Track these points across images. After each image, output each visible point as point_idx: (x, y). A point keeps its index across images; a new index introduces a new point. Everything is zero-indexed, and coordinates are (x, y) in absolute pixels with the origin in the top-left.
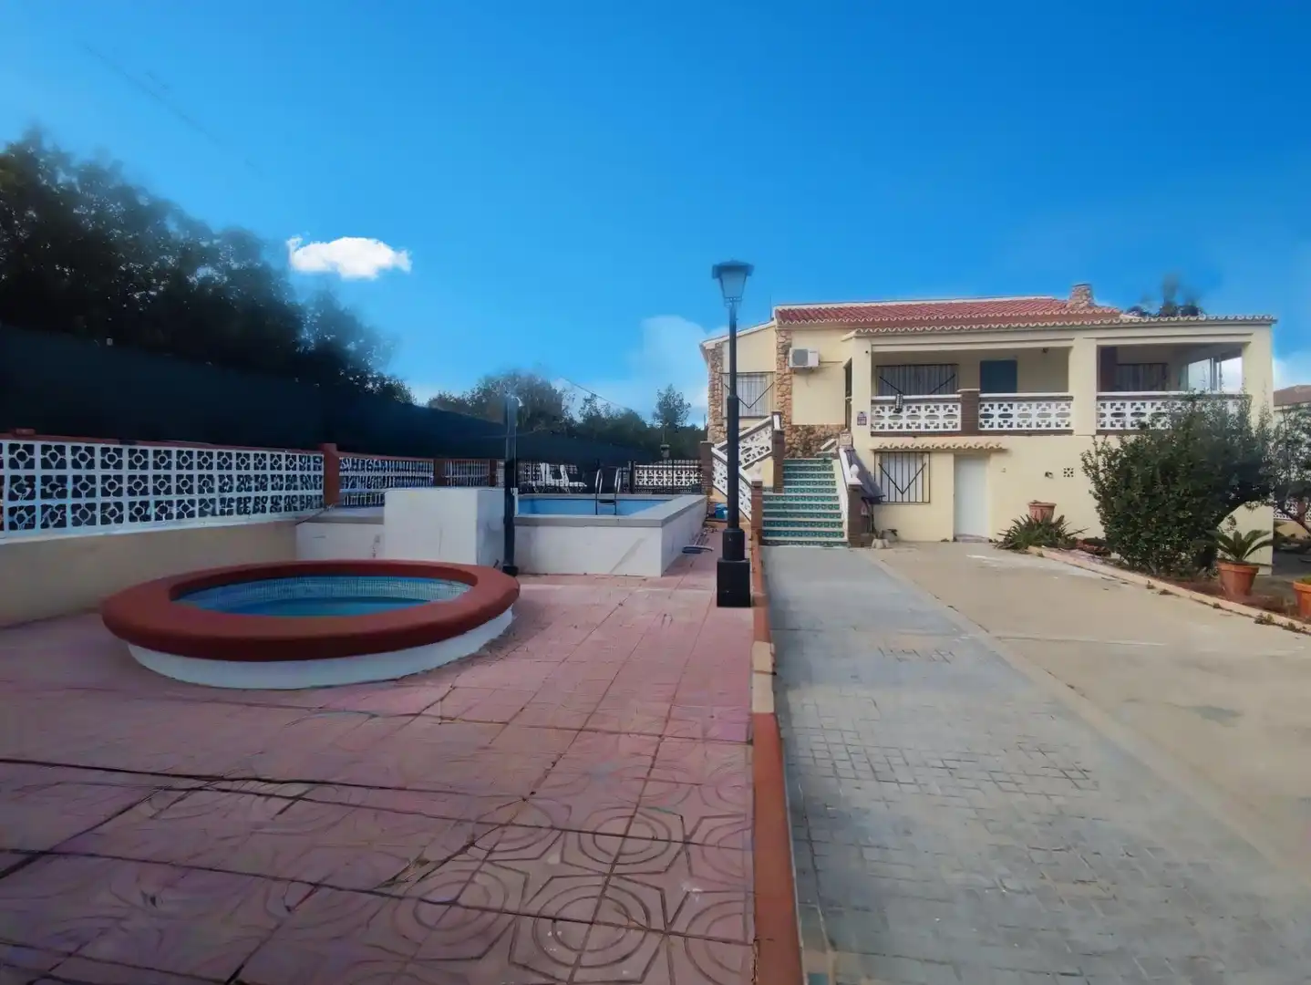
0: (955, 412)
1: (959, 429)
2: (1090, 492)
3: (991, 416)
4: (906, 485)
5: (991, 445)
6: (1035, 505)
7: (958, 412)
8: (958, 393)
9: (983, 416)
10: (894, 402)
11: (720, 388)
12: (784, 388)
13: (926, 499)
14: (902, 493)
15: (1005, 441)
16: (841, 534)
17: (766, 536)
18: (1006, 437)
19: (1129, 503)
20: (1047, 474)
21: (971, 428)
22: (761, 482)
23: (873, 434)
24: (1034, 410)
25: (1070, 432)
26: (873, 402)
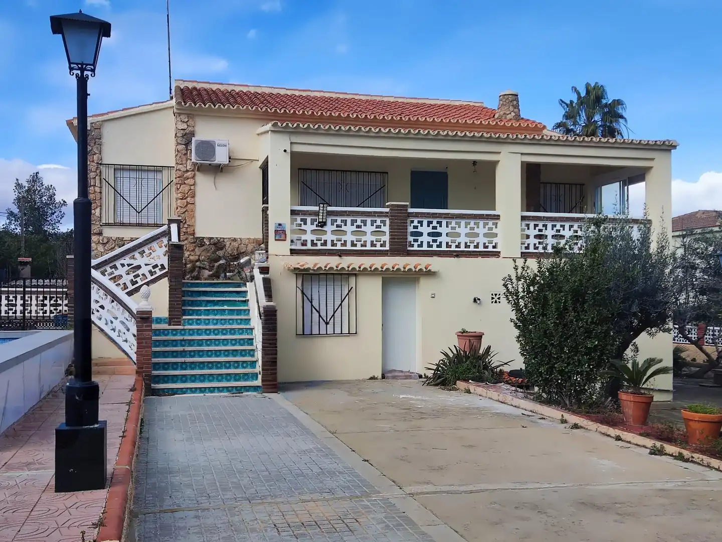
0: (383, 229)
1: (387, 248)
2: (511, 320)
3: (421, 234)
4: (330, 313)
5: (419, 267)
6: (463, 334)
7: (386, 229)
8: (388, 207)
9: (413, 234)
10: (316, 214)
11: (98, 184)
12: (185, 188)
13: (353, 331)
14: (327, 323)
15: (435, 263)
16: (255, 376)
17: (158, 383)
18: (435, 258)
19: (545, 331)
20: (475, 300)
21: (399, 247)
22: (150, 312)
23: (293, 252)
24: (463, 229)
25: (497, 254)
26: (293, 212)
